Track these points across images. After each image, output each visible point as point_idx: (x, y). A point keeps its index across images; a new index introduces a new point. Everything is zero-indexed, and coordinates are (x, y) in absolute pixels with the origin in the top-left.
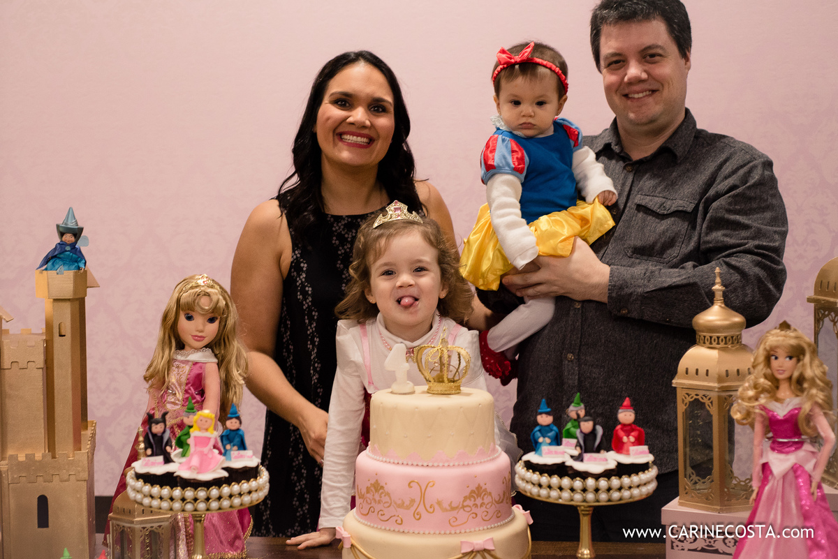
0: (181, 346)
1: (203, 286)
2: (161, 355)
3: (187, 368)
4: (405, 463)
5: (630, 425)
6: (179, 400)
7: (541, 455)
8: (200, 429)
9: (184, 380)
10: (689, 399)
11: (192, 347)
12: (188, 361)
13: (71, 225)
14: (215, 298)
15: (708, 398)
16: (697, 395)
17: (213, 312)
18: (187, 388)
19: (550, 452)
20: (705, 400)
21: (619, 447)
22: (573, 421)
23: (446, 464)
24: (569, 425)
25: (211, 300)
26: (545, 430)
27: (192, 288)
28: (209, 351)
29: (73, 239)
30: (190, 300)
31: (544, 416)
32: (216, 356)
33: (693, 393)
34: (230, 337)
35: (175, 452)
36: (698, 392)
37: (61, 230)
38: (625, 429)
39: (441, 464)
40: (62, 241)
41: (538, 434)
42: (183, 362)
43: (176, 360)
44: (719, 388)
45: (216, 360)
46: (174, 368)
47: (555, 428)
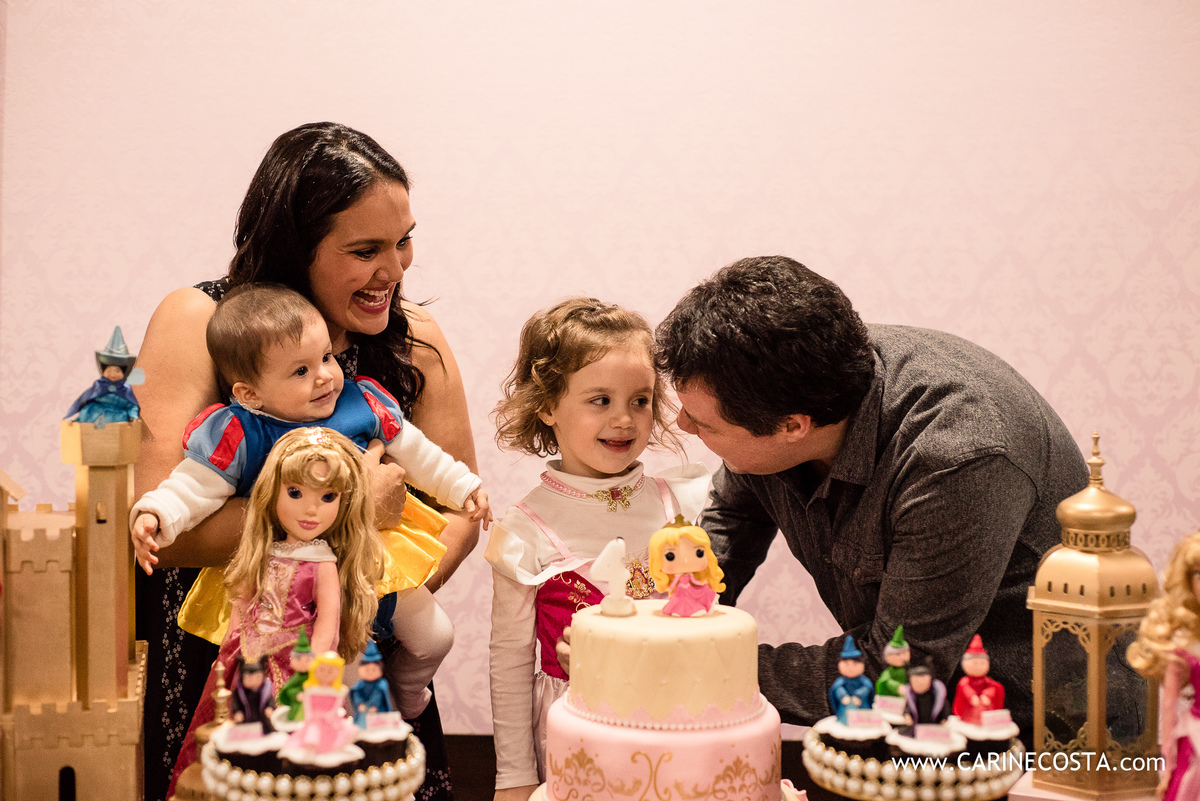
0: (281, 535)
1: (316, 447)
2: (251, 548)
3: (290, 570)
4: (626, 723)
5: (982, 678)
6: (277, 619)
7: (845, 723)
8: (321, 683)
9: (285, 586)
10: (1052, 629)
11: (298, 539)
12: (292, 560)
13: (120, 353)
14: (334, 464)
15: (1083, 627)
16: (1065, 623)
17: (330, 486)
18: (289, 600)
19: (860, 720)
20: (1078, 632)
21: (967, 712)
22: (891, 668)
23: (689, 726)
24: (886, 676)
25: (328, 467)
26: (852, 685)
27: (299, 448)
28: (323, 545)
29: (120, 375)
30: (296, 467)
31: (851, 663)
32: (334, 550)
33: (1059, 621)
34: (354, 523)
35: (276, 715)
36: (1067, 619)
37: (103, 360)
38: (975, 683)
39: (681, 727)
40: (103, 377)
41: (841, 691)
42: (283, 560)
43: (274, 557)
44: (1100, 614)
45: (335, 559)
46: (270, 570)
47: (867, 682)
